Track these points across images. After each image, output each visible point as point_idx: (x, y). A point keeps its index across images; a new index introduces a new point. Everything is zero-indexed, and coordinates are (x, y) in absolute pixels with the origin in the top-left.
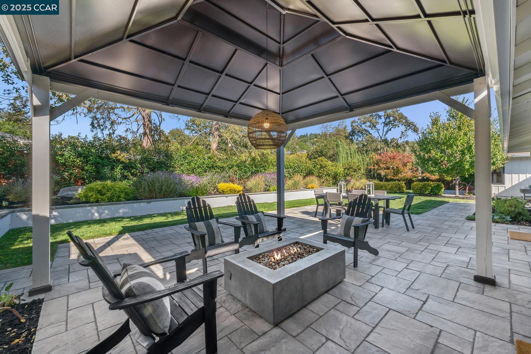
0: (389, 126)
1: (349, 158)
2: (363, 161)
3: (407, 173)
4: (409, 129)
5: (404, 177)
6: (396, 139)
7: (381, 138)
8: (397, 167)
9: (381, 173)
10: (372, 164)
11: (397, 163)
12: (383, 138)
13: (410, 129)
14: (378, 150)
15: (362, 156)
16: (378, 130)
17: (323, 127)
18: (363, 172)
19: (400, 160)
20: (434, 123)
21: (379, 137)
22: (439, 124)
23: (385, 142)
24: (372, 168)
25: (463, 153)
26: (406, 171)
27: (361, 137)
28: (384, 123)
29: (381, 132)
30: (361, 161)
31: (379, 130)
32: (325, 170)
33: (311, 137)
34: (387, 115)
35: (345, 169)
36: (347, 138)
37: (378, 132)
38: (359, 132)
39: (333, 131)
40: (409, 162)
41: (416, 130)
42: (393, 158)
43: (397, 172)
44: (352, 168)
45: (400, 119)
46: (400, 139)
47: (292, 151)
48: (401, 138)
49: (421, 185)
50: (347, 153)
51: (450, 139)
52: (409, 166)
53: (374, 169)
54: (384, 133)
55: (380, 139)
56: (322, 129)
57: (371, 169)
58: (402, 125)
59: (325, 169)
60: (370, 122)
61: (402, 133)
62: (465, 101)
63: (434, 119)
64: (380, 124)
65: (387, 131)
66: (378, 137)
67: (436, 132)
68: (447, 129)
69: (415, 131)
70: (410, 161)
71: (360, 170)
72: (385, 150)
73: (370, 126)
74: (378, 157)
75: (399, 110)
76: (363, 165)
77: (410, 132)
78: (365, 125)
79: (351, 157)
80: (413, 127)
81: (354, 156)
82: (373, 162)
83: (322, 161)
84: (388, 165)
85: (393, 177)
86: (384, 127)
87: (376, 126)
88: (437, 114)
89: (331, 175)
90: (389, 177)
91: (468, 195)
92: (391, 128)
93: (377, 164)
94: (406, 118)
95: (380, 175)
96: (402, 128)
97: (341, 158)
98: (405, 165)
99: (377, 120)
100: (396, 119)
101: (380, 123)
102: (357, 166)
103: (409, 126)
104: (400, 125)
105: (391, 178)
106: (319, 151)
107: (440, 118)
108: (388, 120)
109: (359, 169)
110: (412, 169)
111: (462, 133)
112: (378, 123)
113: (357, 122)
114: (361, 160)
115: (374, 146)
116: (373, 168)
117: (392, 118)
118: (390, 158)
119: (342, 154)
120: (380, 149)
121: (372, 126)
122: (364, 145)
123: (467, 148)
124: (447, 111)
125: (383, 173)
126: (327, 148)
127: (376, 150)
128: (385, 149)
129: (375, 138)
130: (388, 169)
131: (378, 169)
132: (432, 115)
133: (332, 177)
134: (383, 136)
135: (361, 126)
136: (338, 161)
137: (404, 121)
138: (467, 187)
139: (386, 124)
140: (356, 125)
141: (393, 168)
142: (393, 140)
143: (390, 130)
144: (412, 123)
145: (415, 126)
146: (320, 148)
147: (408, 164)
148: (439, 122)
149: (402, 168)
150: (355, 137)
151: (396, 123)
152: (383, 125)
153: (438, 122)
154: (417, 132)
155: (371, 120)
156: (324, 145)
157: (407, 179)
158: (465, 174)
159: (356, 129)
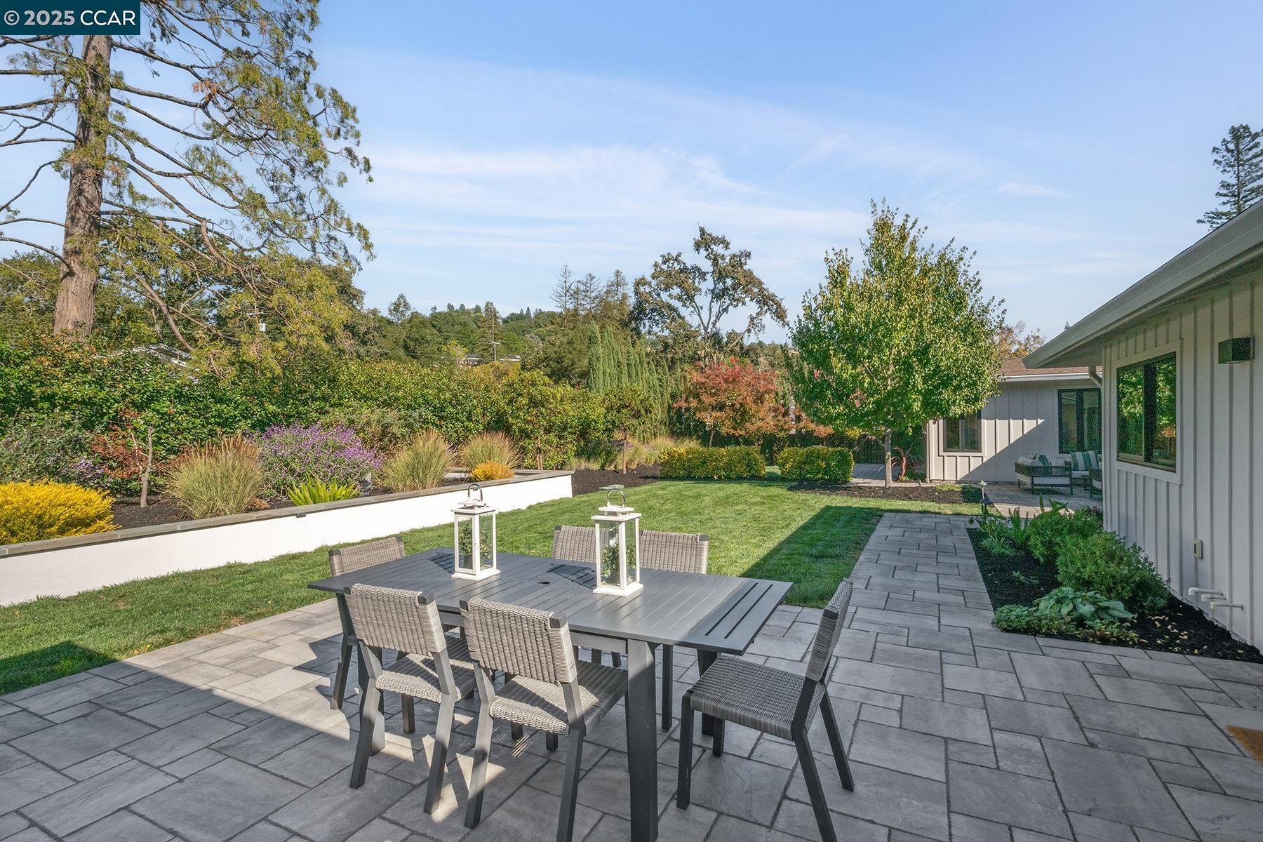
0: (723, 300)
1: (625, 378)
2: (660, 386)
3: (764, 421)
4: (766, 312)
5: (759, 429)
6: (740, 335)
7: (706, 329)
8: (742, 405)
9: (706, 420)
10: (684, 396)
11: (742, 394)
12: (709, 330)
13: (769, 312)
14: (700, 359)
15: (658, 374)
16: (698, 309)
17: (568, 294)
18: (659, 416)
19: (749, 385)
20: (836, 281)
21: (702, 327)
22: (848, 283)
23: (716, 339)
24: (684, 405)
25: (907, 367)
26: (761, 415)
27: (660, 326)
28: (713, 291)
29: (705, 314)
30: (657, 386)
31: (701, 308)
32: (542, 414)
33: (540, 322)
34: (720, 272)
35: (609, 409)
36: (625, 325)
37: (699, 314)
38: (653, 310)
39: (593, 305)
40: (768, 391)
41: (780, 315)
42: (734, 380)
43: (742, 415)
44: (627, 407)
45: (747, 285)
46: (747, 334)
47: (482, 355)
48: (749, 331)
49: (802, 455)
50: (619, 364)
51: (877, 327)
52: (769, 402)
53: (687, 409)
54: (713, 319)
55: (703, 331)
56: (564, 298)
57: (681, 408)
58: (752, 300)
59: (543, 410)
60: (680, 286)
61: (752, 319)
62: (909, 225)
63: (836, 268)
64: (703, 294)
65: (720, 312)
66: (700, 325)
67: (841, 307)
68: (870, 298)
69: (778, 317)
70: (772, 388)
71: (651, 412)
72: (715, 361)
73: (680, 298)
74: (696, 377)
75: (746, 264)
76: (660, 396)
77: (767, 319)
78: (668, 293)
79: (630, 376)
80: (775, 307)
81: (637, 372)
82: (687, 388)
83: (533, 385)
84: (722, 398)
85: (732, 431)
86: (712, 301)
87: (693, 297)
88: (844, 253)
89: (571, 427)
90: (724, 431)
91: (906, 481)
92: (728, 306)
93: (697, 396)
94: (761, 283)
95: (703, 423)
96: (752, 307)
97: (601, 376)
98: (759, 399)
99: (697, 284)
100: (739, 284)
101: (704, 290)
102: (642, 401)
103: (766, 304)
104: (747, 300)
105: (728, 434)
106: (553, 356)
107: (851, 266)
108: (721, 286)
109: (647, 411)
110: (776, 410)
111: (904, 310)
112: (699, 290)
113: (650, 284)
114: (657, 383)
115: (689, 349)
116: (686, 405)
117: (729, 282)
118: (726, 381)
119: (605, 368)
120: (705, 358)
121: (684, 297)
122: (666, 346)
123: (915, 354)
124: (867, 250)
125: (709, 419)
126: (575, 349)
127: (694, 359)
128: (715, 358)
129: (693, 329)
130: (721, 407)
131: (697, 409)
132: (831, 256)
133: (574, 433)
134: (711, 326)
135: (658, 295)
136: (593, 386)
137: (756, 290)
138: (904, 459)
139: (717, 295)
140: (647, 290)
141: (733, 405)
142: (732, 336)
143: (725, 310)
144: (772, 298)
145: (779, 306)
146: (556, 349)
147: (767, 396)
148: (848, 280)
149: (754, 407)
150: (644, 324)
151: (739, 293)
152: (710, 296)
153: (844, 278)
154: (783, 320)
155: (682, 282)
156: (565, 340)
157: (764, 435)
158: (906, 427)
159: (647, 301)
